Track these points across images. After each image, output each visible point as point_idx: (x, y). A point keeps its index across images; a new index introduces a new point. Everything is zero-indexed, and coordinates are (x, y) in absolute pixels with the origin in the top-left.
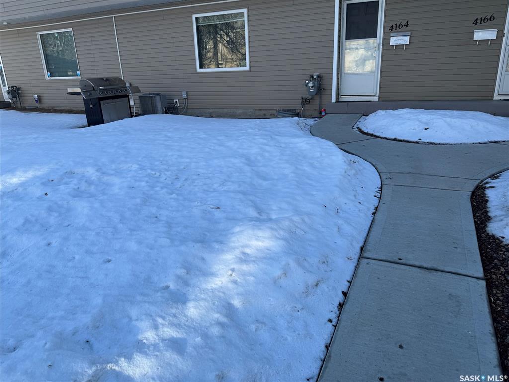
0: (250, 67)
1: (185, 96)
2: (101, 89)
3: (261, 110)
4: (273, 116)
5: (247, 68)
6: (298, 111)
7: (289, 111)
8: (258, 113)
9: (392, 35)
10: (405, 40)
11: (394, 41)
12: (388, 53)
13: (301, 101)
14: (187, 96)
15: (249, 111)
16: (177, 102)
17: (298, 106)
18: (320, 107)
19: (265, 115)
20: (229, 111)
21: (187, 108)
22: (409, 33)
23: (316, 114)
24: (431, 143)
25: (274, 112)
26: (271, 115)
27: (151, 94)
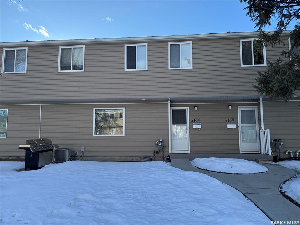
0: (125, 135)
1: (83, 149)
2: (41, 146)
3: (130, 157)
4: (137, 160)
5: (124, 135)
6: (152, 158)
7: (146, 157)
8: (128, 158)
9: (193, 124)
10: (199, 126)
11: (194, 126)
12: (192, 131)
13: (153, 152)
14: (84, 149)
15: (123, 157)
16: (76, 153)
17: (151, 155)
18: (163, 155)
19: (132, 159)
20: (111, 157)
21: (83, 156)
22: (201, 124)
23: (161, 159)
24: (237, 174)
25: (138, 158)
26: (136, 159)
27: (64, 149)
